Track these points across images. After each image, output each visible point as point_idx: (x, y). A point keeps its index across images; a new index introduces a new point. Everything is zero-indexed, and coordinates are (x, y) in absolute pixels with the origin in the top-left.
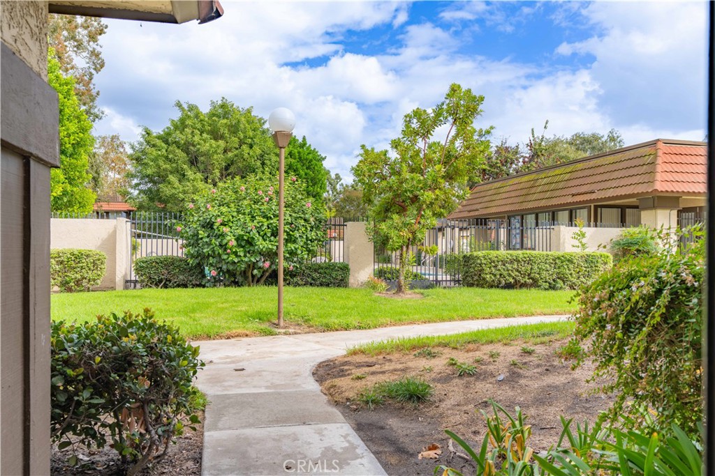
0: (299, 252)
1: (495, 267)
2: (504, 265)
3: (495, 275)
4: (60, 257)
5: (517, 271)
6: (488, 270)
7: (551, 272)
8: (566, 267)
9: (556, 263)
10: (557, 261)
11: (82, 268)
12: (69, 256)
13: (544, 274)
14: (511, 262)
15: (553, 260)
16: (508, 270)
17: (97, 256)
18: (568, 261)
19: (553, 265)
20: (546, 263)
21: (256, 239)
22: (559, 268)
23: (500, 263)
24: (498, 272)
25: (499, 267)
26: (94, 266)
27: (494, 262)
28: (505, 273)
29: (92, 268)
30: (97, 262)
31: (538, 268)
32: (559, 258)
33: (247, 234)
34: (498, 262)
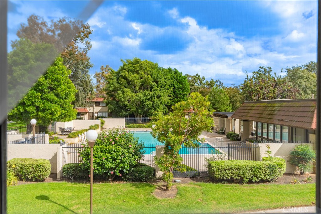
1: (221, 171)
2: (225, 171)
3: (221, 175)
4: (33, 166)
5: (232, 173)
6: (217, 173)
7: (249, 174)
8: (257, 171)
9: (252, 169)
10: (253, 169)
11: (41, 171)
12: (36, 166)
13: (246, 175)
14: (229, 170)
15: (251, 168)
16: (227, 173)
17: (46, 166)
18: (259, 168)
19: (251, 171)
20: (247, 170)
21: (105, 163)
22: (254, 172)
23: (223, 170)
24: (222, 174)
25: (223, 172)
26: (45, 170)
27: (220, 169)
28: (226, 175)
29: (44, 171)
30: (46, 169)
31: (243, 172)
32: (253, 167)
33: (101, 162)
34: (222, 169)
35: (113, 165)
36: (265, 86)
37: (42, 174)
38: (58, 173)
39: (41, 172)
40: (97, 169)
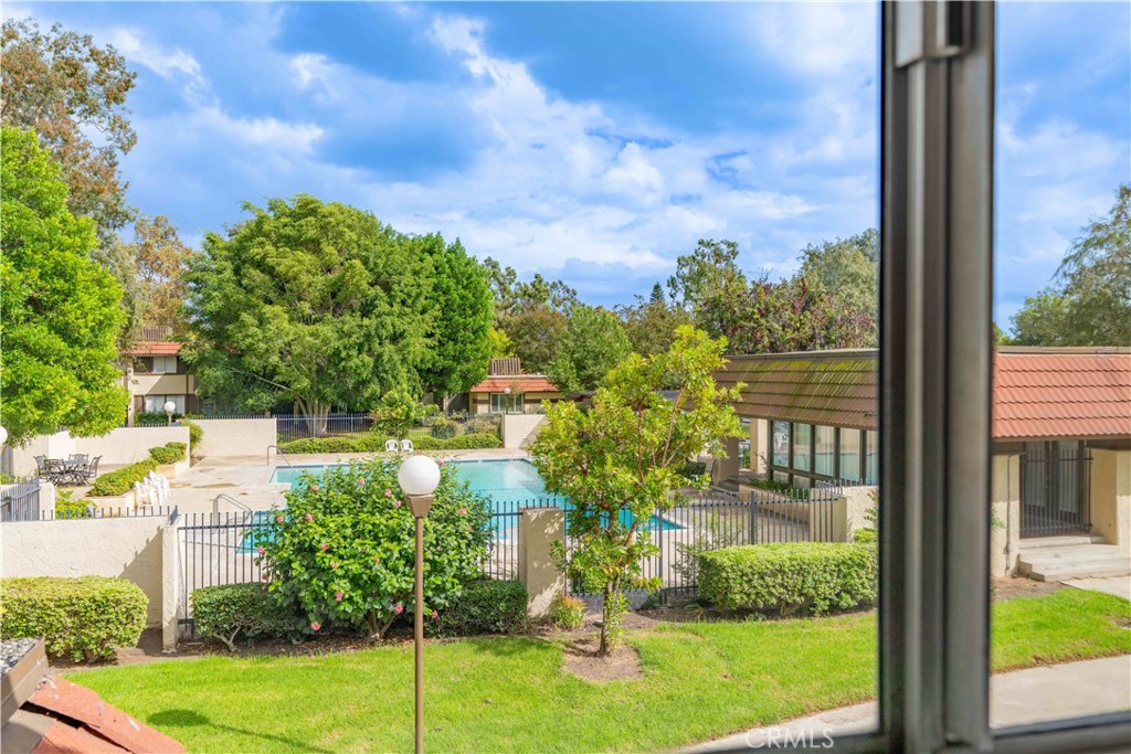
0: (448, 585)
1: (750, 581)
2: (763, 578)
3: (749, 595)
4: (73, 604)
5: (782, 585)
6: (737, 588)
7: (832, 585)
8: (854, 575)
9: (840, 570)
10: (842, 568)
11: (108, 621)
12: (87, 603)
13: (823, 588)
14: (774, 575)
15: (836, 566)
16: (768, 586)
17: (133, 603)
18: (858, 565)
19: (835, 574)
20: (825, 572)
21: (382, 576)
22: (845, 576)
23: (756, 576)
24: (753, 591)
25: (755, 583)
26: (127, 618)
27: (747, 575)
28: (764, 591)
29: (124, 621)
30: (132, 612)
31: (813, 579)
32: (844, 563)
33: (368, 571)
34: (753, 574)
35: (406, 581)
36: (774, 307)
37: (114, 632)
38: (165, 624)
39: (110, 626)
40: (350, 600)
